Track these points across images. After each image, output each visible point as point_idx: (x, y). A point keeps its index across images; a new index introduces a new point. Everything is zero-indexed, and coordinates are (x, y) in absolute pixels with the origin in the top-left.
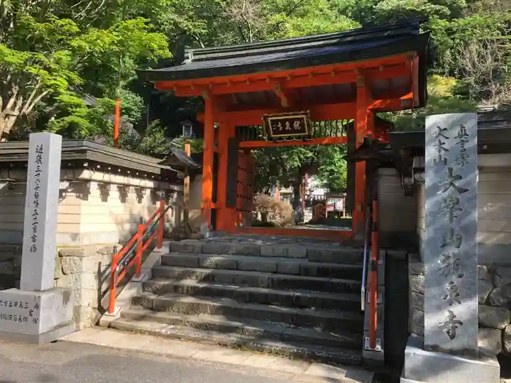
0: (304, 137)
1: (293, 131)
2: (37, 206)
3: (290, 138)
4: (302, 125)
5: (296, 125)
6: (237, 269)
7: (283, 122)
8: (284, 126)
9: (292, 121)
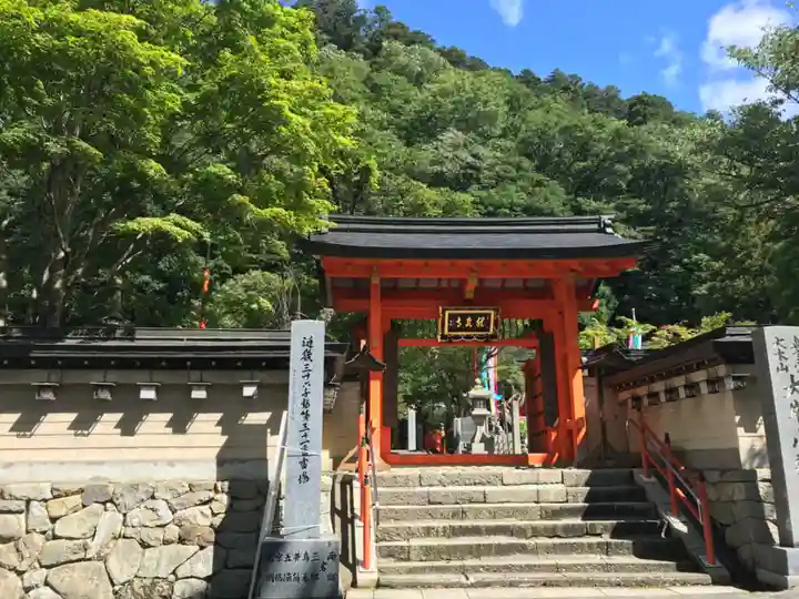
0: (487, 336)
1: (474, 328)
2: (306, 418)
3: (468, 337)
4: (487, 323)
5: (480, 322)
6: (485, 502)
7: (464, 317)
8: (464, 322)
9: (475, 317)
